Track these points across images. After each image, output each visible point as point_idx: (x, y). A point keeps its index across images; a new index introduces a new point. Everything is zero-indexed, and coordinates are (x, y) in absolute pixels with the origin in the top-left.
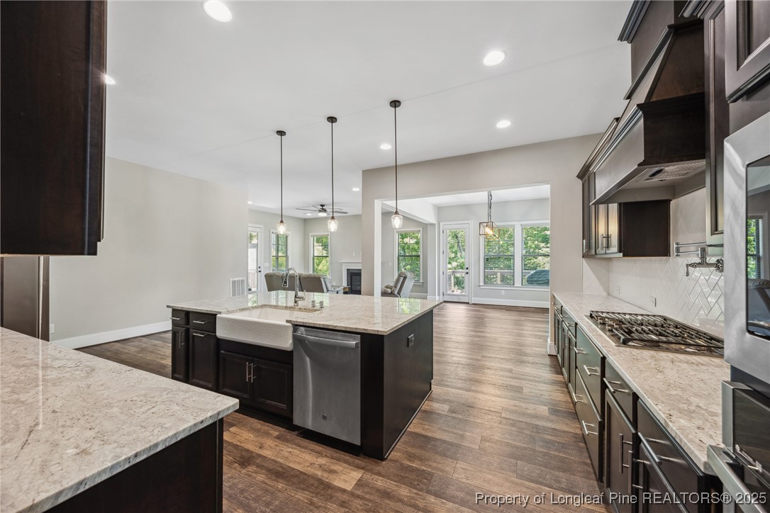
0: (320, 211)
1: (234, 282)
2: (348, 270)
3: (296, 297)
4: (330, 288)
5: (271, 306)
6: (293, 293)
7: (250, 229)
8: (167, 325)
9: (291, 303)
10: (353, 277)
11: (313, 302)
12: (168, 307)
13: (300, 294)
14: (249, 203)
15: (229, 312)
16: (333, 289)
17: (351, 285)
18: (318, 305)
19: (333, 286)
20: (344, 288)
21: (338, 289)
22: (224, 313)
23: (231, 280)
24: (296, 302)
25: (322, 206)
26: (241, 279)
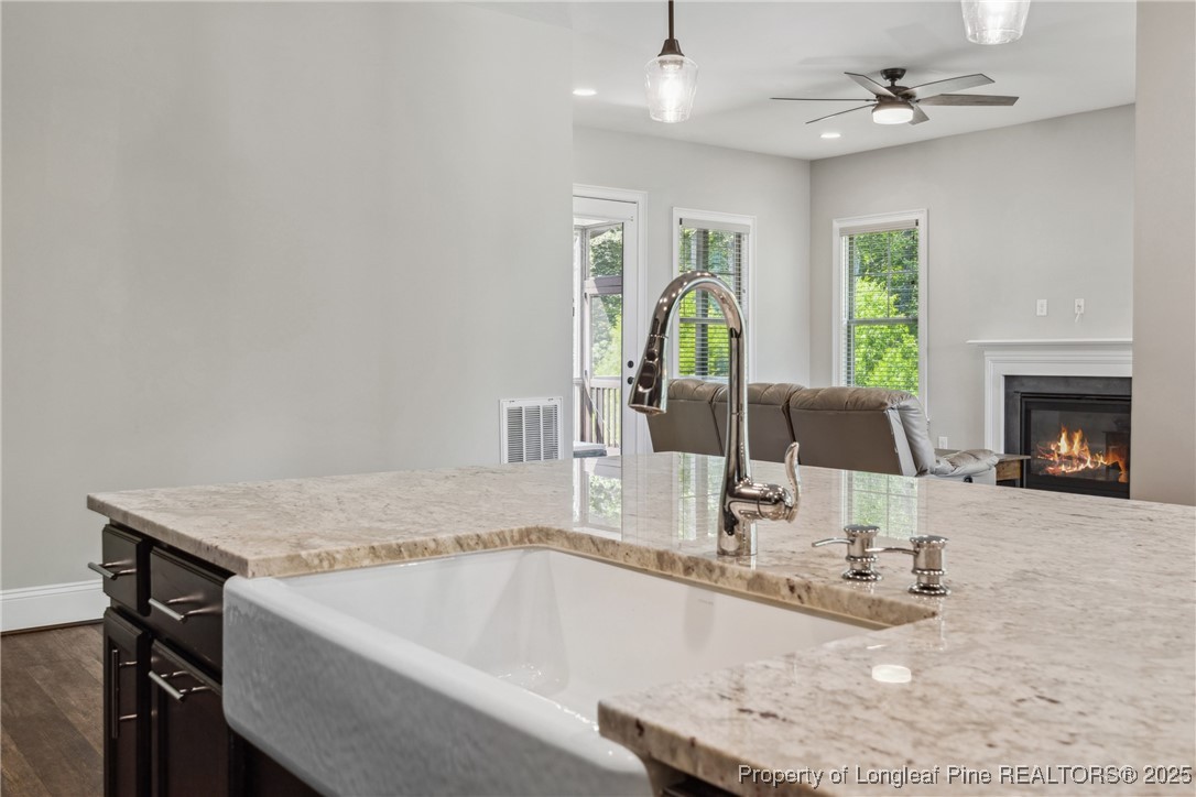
0: (883, 101)
1: (515, 416)
2: (1009, 379)
3: (730, 490)
4: (929, 459)
5: (575, 543)
6: (716, 465)
7: (577, 204)
8: (86, 599)
9: (695, 533)
10: (1036, 415)
11: (859, 536)
12: (93, 505)
13: (761, 475)
14: (583, 92)
15: (298, 566)
16: (944, 465)
17: (1026, 449)
18: (895, 576)
19: (940, 452)
20: (1001, 465)
21: (970, 466)
22: (267, 568)
23: (506, 405)
24: (730, 523)
25: (893, 74)
26: (542, 402)
